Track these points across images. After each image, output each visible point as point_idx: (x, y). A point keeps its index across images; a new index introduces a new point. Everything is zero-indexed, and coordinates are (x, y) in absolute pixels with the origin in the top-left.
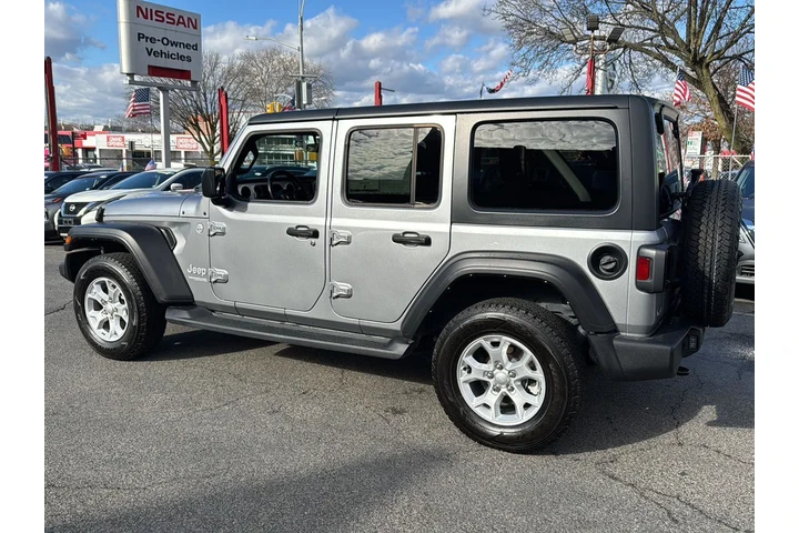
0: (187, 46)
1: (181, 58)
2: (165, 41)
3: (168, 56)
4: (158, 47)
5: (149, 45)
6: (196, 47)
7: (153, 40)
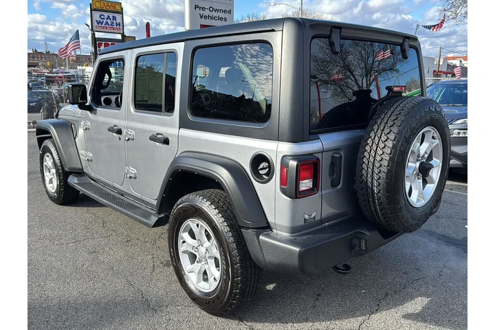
0: (225, 11)
1: (221, 19)
2: (211, 9)
3: (213, 18)
4: (207, 13)
5: (202, 12)
6: (230, 12)
7: (203, 9)
